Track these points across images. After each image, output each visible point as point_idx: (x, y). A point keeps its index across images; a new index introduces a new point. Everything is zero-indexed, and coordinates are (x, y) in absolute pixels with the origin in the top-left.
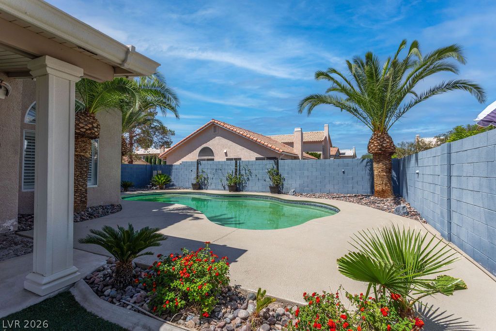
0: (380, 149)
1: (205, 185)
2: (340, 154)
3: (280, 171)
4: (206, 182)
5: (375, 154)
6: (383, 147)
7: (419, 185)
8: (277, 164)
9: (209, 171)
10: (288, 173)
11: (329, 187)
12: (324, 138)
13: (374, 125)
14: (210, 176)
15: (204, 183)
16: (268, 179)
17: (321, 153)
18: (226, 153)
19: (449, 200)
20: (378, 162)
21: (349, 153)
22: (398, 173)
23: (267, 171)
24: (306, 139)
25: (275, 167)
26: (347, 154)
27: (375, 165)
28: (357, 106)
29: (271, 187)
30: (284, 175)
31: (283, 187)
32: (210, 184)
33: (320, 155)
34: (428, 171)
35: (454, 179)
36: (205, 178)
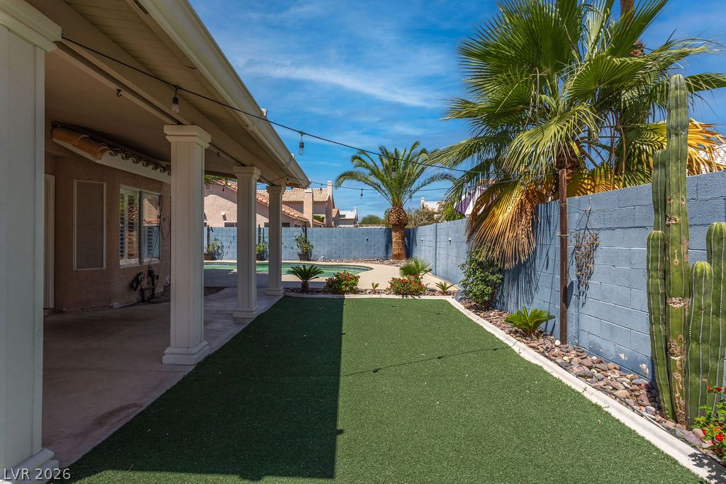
0: (398, 221)
1: (219, 254)
2: (340, 216)
3: (309, 239)
4: (220, 251)
5: (394, 225)
6: (400, 219)
7: (423, 248)
8: (305, 232)
9: (224, 238)
10: (316, 241)
11: (355, 253)
12: (327, 198)
13: (394, 201)
14: (225, 244)
15: (218, 252)
16: (295, 247)
17: (324, 216)
18: (224, 217)
19: (436, 254)
20: (396, 232)
21: (350, 215)
22: (409, 240)
23: (294, 238)
24: (315, 199)
25: (303, 234)
26: (347, 217)
27: (393, 234)
28: (380, 182)
29: (299, 255)
30: (313, 242)
31: (311, 255)
32: (225, 253)
33: (323, 218)
34: (428, 239)
35: (438, 243)
36: (218, 247)
